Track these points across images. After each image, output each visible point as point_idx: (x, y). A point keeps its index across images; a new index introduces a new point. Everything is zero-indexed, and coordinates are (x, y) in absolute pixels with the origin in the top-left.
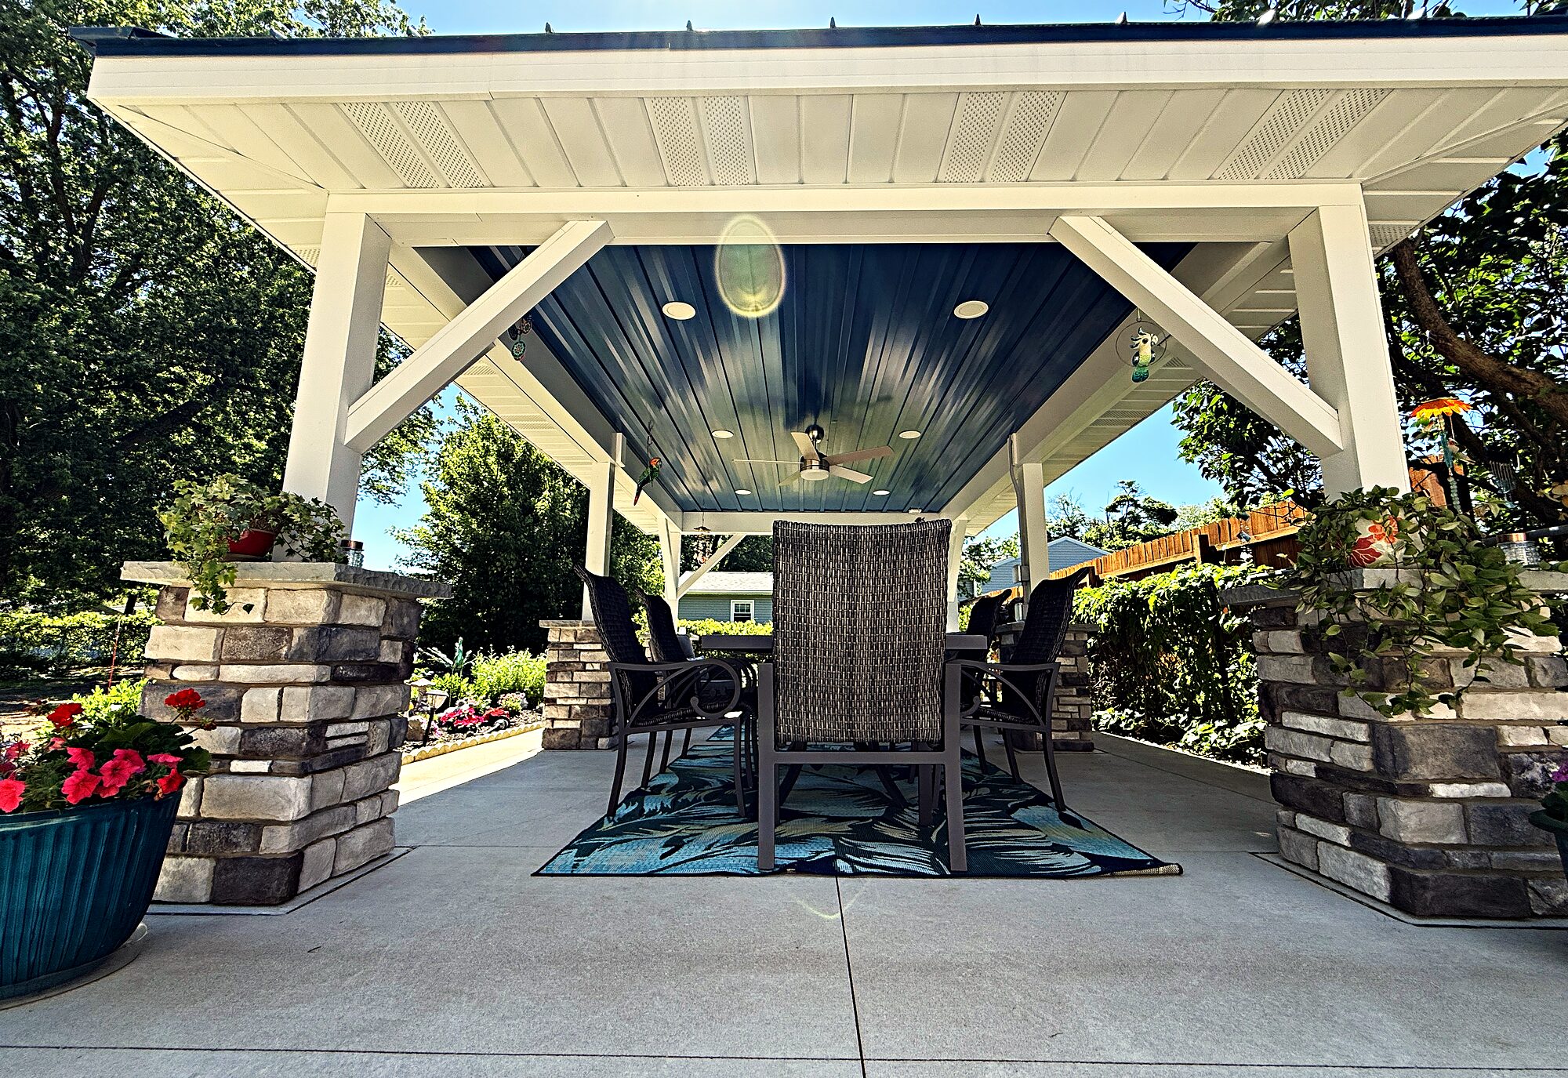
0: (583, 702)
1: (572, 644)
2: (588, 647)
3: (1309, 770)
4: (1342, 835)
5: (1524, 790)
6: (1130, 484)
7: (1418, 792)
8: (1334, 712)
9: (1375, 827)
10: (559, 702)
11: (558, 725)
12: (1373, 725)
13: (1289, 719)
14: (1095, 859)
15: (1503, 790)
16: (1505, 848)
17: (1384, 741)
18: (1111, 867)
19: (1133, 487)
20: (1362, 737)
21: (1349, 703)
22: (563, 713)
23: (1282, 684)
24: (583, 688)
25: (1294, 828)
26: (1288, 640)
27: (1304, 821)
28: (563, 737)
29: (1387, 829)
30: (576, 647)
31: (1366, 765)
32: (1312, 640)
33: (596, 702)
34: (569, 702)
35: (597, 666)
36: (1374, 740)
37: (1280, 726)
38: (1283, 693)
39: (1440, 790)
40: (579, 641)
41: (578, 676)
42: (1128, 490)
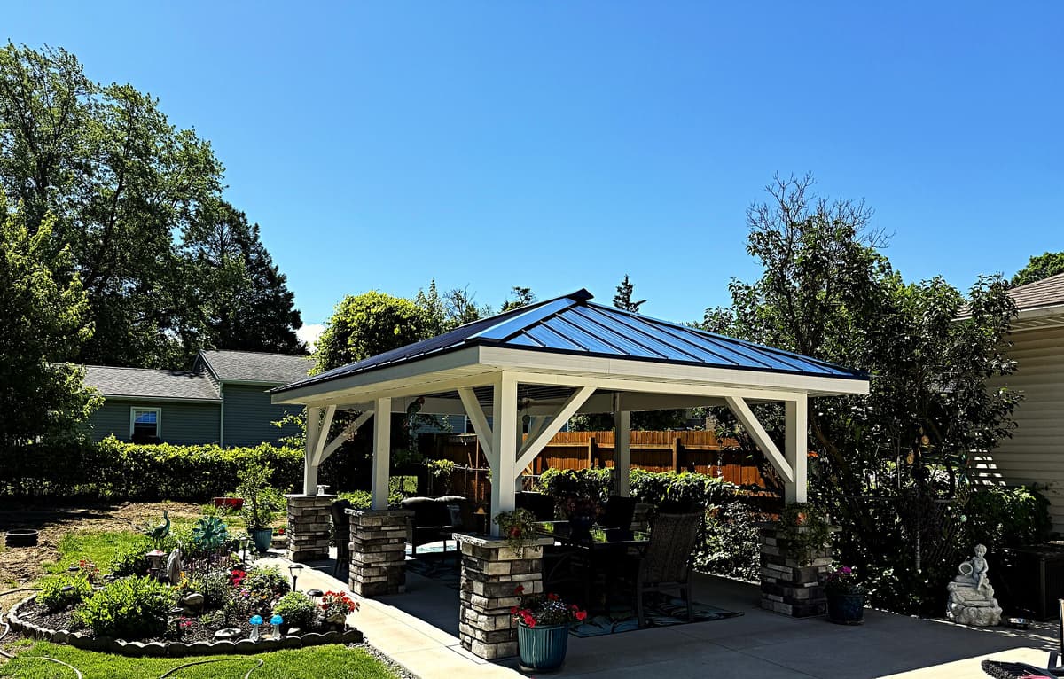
0: (388, 564)
1: (380, 527)
2: (391, 528)
3: (773, 581)
4: (781, 599)
5: (821, 583)
6: (525, 291)
7: (802, 586)
8: (783, 564)
9: (790, 596)
10: (372, 565)
11: (373, 580)
12: (794, 569)
13: (769, 565)
14: (720, 614)
15: (816, 583)
16: (816, 598)
17: (796, 573)
18: (727, 616)
19: (528, 294)
20: (791, 572)
21: (788, 562)
22: (376, 573)
23: (769, 555)
24: (389, 555)
25: (767, 599)
26: (772, 541)
27: (770, 596)
28: (377, 587)
29: (794, 596)
30: (383, 529)
31: (791, 580)
32: (780, 543)
33: (397, 564)
34: (380, 565)
35: (396, 541)
36: (794, 573)
37: (766, 567)
38: (769, 558)
39: (806, 585)
40: (384, 525)
41: (385, 548)
42: (523, 298)
